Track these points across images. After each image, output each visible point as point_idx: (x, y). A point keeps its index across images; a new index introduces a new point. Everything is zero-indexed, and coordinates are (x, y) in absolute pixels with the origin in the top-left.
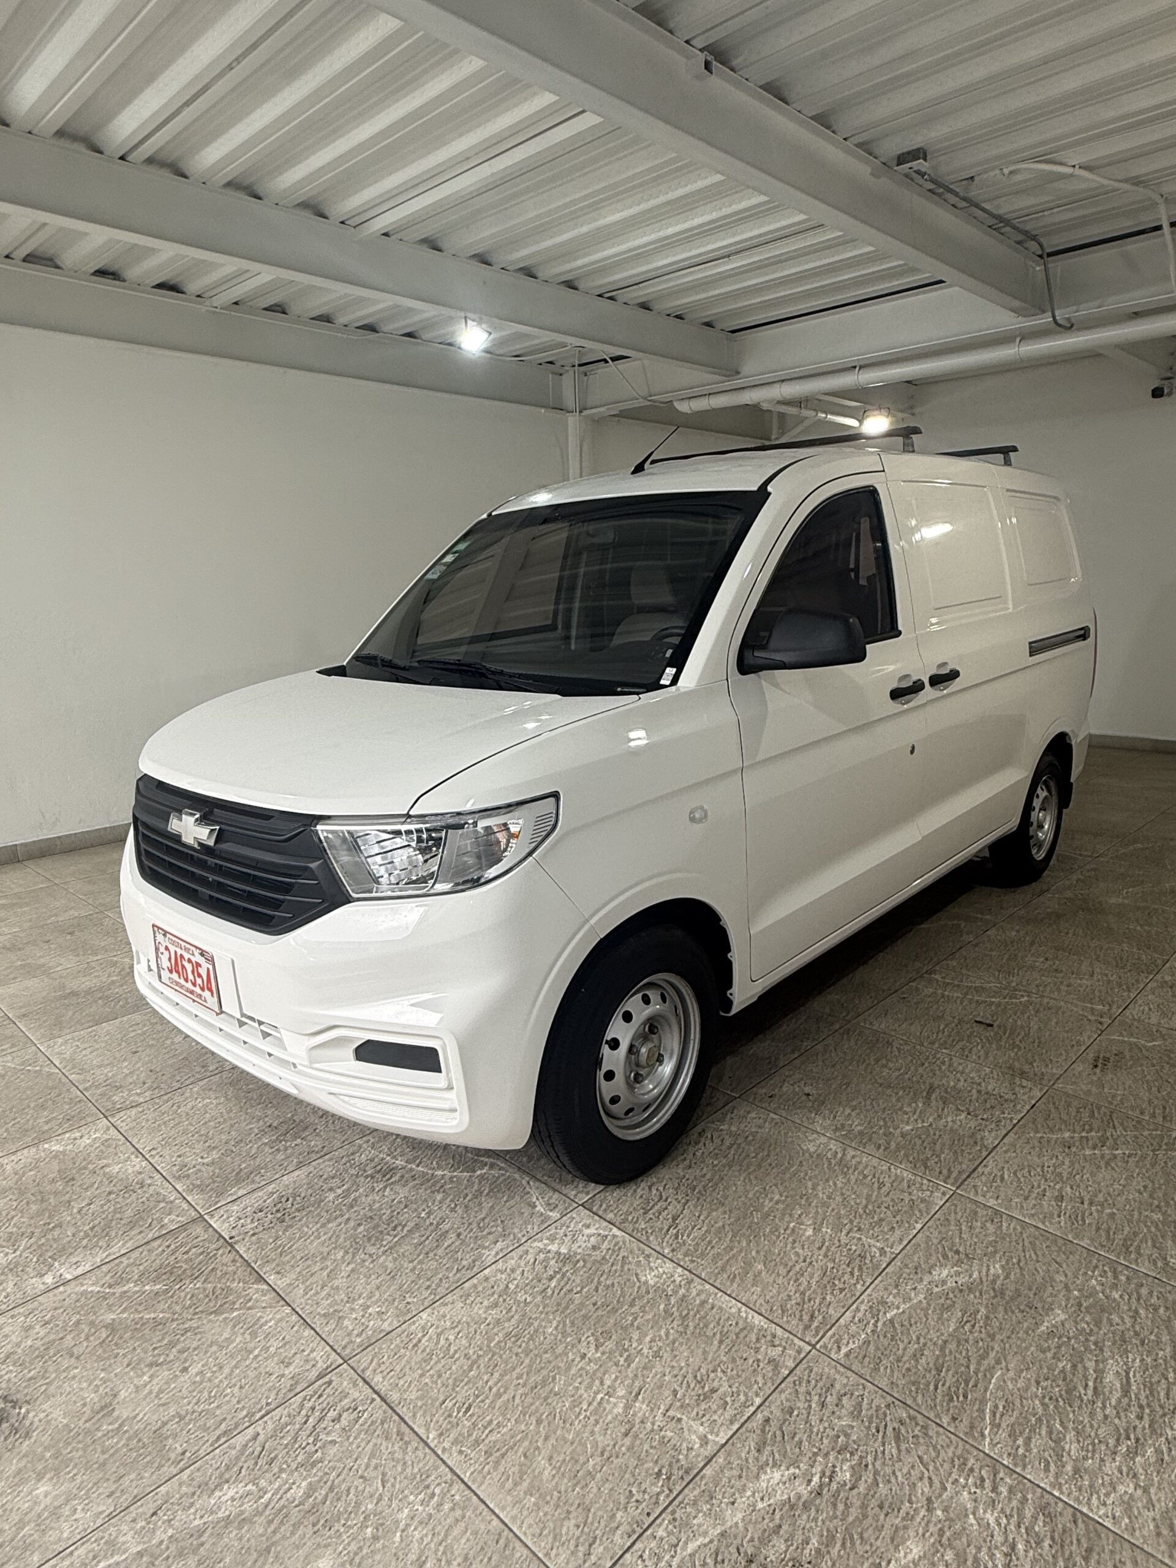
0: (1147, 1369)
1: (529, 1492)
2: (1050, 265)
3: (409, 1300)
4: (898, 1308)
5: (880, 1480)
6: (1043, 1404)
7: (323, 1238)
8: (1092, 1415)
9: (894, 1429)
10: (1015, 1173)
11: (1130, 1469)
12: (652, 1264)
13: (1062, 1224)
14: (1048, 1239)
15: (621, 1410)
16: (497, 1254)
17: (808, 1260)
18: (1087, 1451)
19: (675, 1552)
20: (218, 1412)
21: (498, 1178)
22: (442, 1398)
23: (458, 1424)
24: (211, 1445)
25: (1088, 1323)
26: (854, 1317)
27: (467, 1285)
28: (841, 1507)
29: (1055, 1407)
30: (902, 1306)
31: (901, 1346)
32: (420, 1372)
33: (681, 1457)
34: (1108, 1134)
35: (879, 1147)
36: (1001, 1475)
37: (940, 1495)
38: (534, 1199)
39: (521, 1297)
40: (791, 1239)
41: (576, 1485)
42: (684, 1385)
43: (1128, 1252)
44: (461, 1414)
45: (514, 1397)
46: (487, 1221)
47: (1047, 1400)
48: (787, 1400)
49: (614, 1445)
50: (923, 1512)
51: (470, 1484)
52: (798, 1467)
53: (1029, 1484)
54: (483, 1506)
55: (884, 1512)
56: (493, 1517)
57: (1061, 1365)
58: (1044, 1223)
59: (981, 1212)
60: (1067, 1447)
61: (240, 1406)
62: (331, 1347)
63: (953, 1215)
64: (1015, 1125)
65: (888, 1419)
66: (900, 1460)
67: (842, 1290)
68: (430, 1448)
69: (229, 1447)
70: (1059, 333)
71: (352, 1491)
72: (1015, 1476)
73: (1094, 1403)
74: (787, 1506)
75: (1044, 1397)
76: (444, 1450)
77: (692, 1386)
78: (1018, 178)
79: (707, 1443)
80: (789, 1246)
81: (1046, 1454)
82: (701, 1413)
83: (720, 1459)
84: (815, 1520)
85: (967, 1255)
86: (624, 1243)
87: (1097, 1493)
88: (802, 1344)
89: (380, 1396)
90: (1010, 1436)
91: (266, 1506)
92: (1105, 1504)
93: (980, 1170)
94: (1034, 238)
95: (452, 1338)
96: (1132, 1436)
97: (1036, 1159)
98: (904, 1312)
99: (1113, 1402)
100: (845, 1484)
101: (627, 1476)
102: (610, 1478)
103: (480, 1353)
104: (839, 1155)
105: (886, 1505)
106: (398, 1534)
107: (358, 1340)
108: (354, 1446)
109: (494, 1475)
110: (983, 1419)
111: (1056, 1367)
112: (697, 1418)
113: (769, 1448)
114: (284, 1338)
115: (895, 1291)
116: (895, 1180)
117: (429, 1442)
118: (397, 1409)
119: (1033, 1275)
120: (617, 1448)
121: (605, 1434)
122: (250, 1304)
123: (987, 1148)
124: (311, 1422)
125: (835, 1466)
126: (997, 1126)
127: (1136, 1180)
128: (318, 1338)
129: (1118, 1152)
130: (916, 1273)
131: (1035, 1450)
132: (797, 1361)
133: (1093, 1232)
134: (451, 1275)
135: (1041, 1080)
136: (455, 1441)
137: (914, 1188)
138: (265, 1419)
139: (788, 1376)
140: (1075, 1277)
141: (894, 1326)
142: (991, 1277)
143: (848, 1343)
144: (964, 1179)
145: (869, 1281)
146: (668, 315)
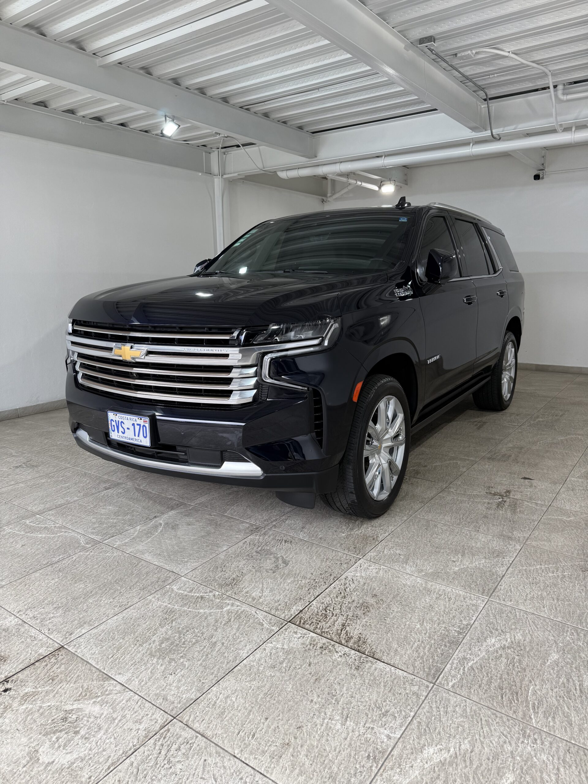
2: (490, 105)
3: (204, 681)
4: (473, 660)
5: (485, 746)
6: (557, 700)
7: (142, 652)
9: (486, 720)
10: (517, 588)
12: (337, 650)
13: (546, 611)
14: (541, 619)
15: (340, 727)
16: (248, 652)
17: (421, 640)
20: (104, 753)
21: (238, 611)
22: (237, 731)
23: (250, 744)
24: (106, 771)
25: (569, 659)
26: (452, 667)
27: (235, 670)
28: (468, 762)
29: (563, 701)
30: (476, 659)
31: (480, 679)
32: (220, 719)
33: (378, 747)
34: (559, 565)
35: (444, 580)
36: (544, 736)
37: (517, 749)
38: (262, 621)
39: (268, 673)
40: (409, 630)
41: (325, 768)
42: (371, 711)
43: (581, 623)
44: (250, 738)
45: (278, 726)
46: (237, 634)
47: (558, 698)
48: (428, 712)
50: (510, 759)
51: (265, 774)
52: (441, 745)
53: (559, 739)
55: (491, 761)
57: (561, 680)
58: (537, 612)
59: (505, 609)
60: (573, 719)
62: (164, 711)
63: (490, 611)
64: (511, 564)
65: (481, 715)
66: (492, 735)
67: (442, 654)
68: (237, 758)
69: (117, 771)
70: (494, 141)
72: (551, 736)
74: (440, 765)
75: (556, 697)
76: (245, 759)
77: (375, 710)
78: (480, 56)
79: (390, 738)
80: (409, 635)
81: (564, 724)
82: (383, 724)
83: (400, 745)
84: (457, 769)
85: (502, 631)
86: (319, 640)
88: (428, 683)
89: (200, 734)
90: (544, 717)
93: (499, 587)
94: (483, 89)
95: (234, 699)
97: (525, 580)
98: (477, 662)
100: (468, 750)
101: (351, 760)
102: (343, 762)
103: (253, 705)
104: (424, 585)
105: (491, 758)
107: (179, 706)
108: (192, 762)
109: (278, 768)
110: (529, 711)
111: (559, 681)
112: (382, 726)
113: (424, 737)
114: (134, 709)
115: (470, 652)
116: (456, 596)
117: (236, 755)
118: (212, 740)
119: (538, 637)
120: (342, 746)
121: (334, 740)
122: (107, 693)
123: (500, 576)
124: (163, 753)
125: (460, 742)
126: (502, 565)
127: (577, 587)
128: (155, 707)
129: (565, 574)
130: (478, 642)
131: (558, 723)
132: (428, 692)
133: (562, 614)
134: (224, 666)
135: (519, 540)
136: (251, 753)
137: (467, 599)
138: (135, 753)
139: (425, 700)
140: (559, 637)
141: (473, 669)
142: (517, 641)
143: (452, 680)
144: (491, 593)
145: (455, 648)
146: (278, 121)
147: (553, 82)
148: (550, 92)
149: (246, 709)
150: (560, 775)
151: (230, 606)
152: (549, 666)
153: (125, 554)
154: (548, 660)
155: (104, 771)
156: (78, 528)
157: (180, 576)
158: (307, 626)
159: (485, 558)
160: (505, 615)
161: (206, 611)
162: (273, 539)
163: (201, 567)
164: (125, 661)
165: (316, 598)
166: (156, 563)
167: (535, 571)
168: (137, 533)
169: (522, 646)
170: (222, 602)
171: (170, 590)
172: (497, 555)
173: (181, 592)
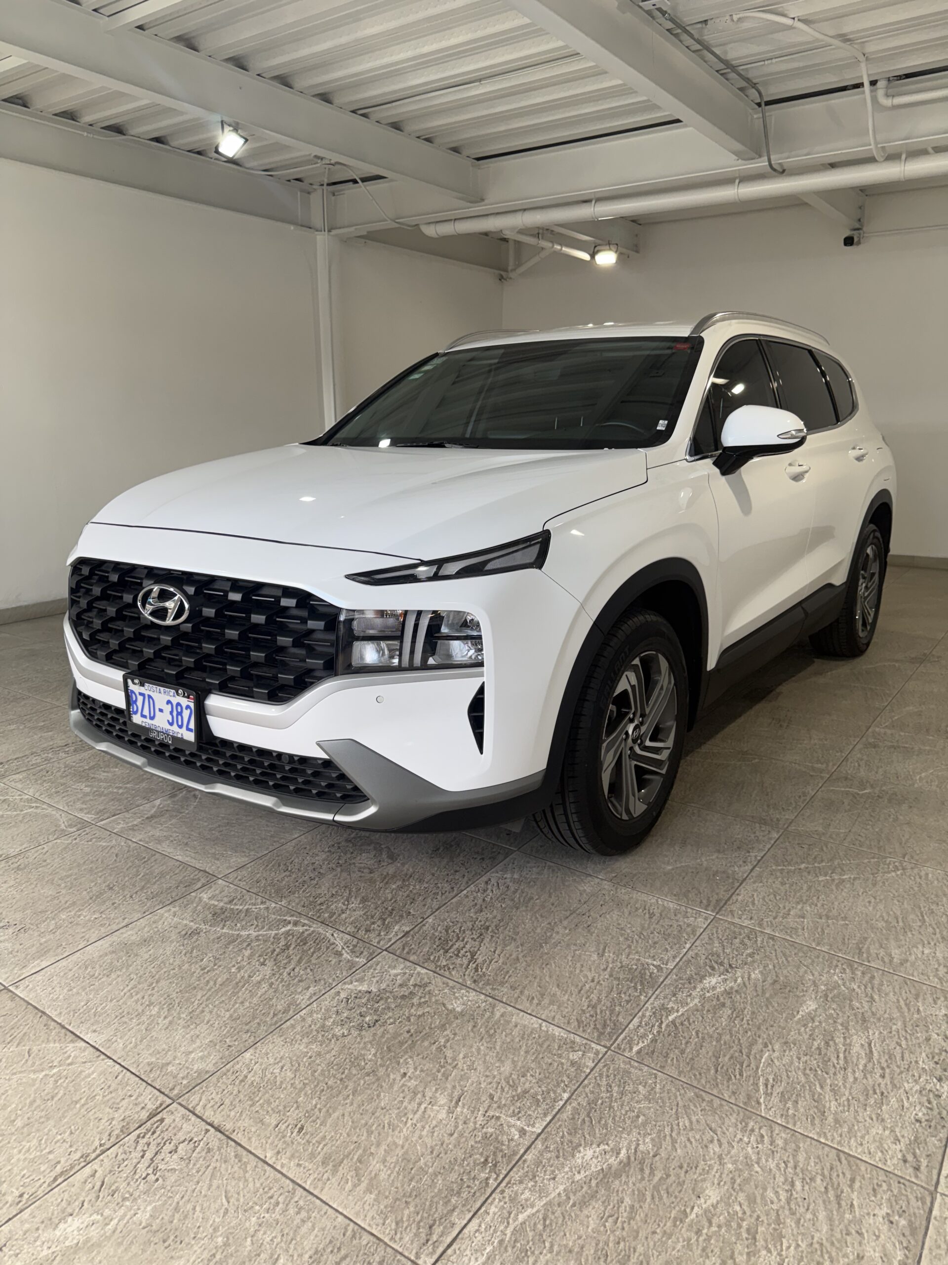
0: (884, 1040)
1: (369, 1190)
2: (767, 114)
3: (228, 1043)
4: (678, 1011)
5: (677, 1146)
6: (805, 1074)
7: (135, 998)
8: (845, 1079)
9: (685, 1106)
10: (763, 899)
11: (878, 1115)
12: (457, 995)
13: (806, 936)
14: (795, 948)
15: (444, 1116)
16: (311, 997)
17: (596, 980)
18: (844, 1106)
19: (508, 1223)
20: (51, 1157)
21: (303, 932)
22: (274, 1123)
23: (293, 1143)
24: (49, 1185)
25: (834, 1009)
26: (641, 1023)
27: (285, 1026)
28: (647, 1171)
29: (814, 1075)
30: (681, 1011)
31: (683, 1042)
32: (250, 1103)
33: (503, 1147)
34: (836, 864)
35: (646, 885)
36: (777, 1132)
37: (729, 1152)
38: (340, 949)
39: (338, 1031)
40: (578, 965)
41: (411, 1180)
42: (499, 1091)
43: (860, 953)
45: (343, 1115)
46: (297, 970)
47: (808, 1072)
48: (592, 1092)
49: (442, 1144)
50: (716, 1167)
51: (311, 1190)
53: (800, 1136)
54: (327, 1207)
55: (684, 1170)
56: (338, 1214)
57: (816, 1044)
58: (791, 937)
59: (739, 931)
60: (827, 1105)
61: (73, 1149)
62: (159, 1090)
63: (715, 934)
64: (759, 861)
65: (679, 1098)
66: (692, 1129)
67: (628, 1002)
68: (269, 1165)
69: (68, 1185)
70: (775, 177)
71: (198, 1209)
72: (788, 1131)
73: (845, 1069)
74: (601, 1176)
75: (805, 1069)
76: (282, 1166)
77: (506, 1089)
78: (746, 25)
79: (525, 1134)
80: (578, 971)
81: (812, 1112)
82: (516, 1111)
83: (539, 1144)
84: (626, 1183)
85: (730, 965)
86: (429, 979)
87: (855, 1137)
88: (599, 1047)
89: (213, 1126)
90: (781, 1101)
91: (114, 1232)
92: (861, 1144)
93: (734, 898)
94: (754, 86)
95: (277, 1071)
96: (878, 1091)
97: (779, 886)
98: (683, 1014)
99: (861, 1067)
100: (649, 1153)
101: (456, 1168)
102: (442, 1171)
103: (306, 1081)
105: (685, 1166)
106: (249, 1240)
107: (185, 1082)
108: (194, 1171)
109: (334, 1180)
110: (758, 1091)
111: (813, 1044)
112: (513, 1115)
113: (580, 1132)
114: (109, 1087)
115: (673, 999)
116: (662, 911)
117: (267, 1160)
118: (232, 1136)
119: (787, 976)
120: (444, 1146)
121: (432, 1136)
122: (70, 1061)
123: (738, 880)
124: (149, 1155)
125: (638, 1140)
126: (744, 862)
127: (861, 897)
128: (144, 1084)
129: (845, 877)
130: (690, 983)
131: (802, 1110)
132: (596, 1061)
133: (832, 940)
134: (268, 1019)
135: (777, 824)
136: (292, 1156)
137: (679, 915)
138: (101, 1157)
139: (590, 1073)
140: (821, 975)
141: (675, 1026)
142: (752, 981)
143: (638, 1043)
144: (720, 906)
145: (651, 992)
146: (418, 137)
147: (869, 75)
148: (864, 92)
149: (295, 1088)
150: (794, 1193)
151: (291, 925)
152: (798, 1022)
153: (130, 843)
154: (798, 1012)
155: (45, 1185)
156: (58, 802)
157: (215, 878)
158: (413, 957)
159: (718, 851)
160: (737, 941)
161: (250, 932)
163: (252, 864)
164: (106, 1012)
165: (435, 911)
166: (180, 858)
167: (797, 872)
168: (155, 809)
169: (759, 989)
170: (279, 920)
171: (197, 899)
172: (739, 848)
173: (213, 902)
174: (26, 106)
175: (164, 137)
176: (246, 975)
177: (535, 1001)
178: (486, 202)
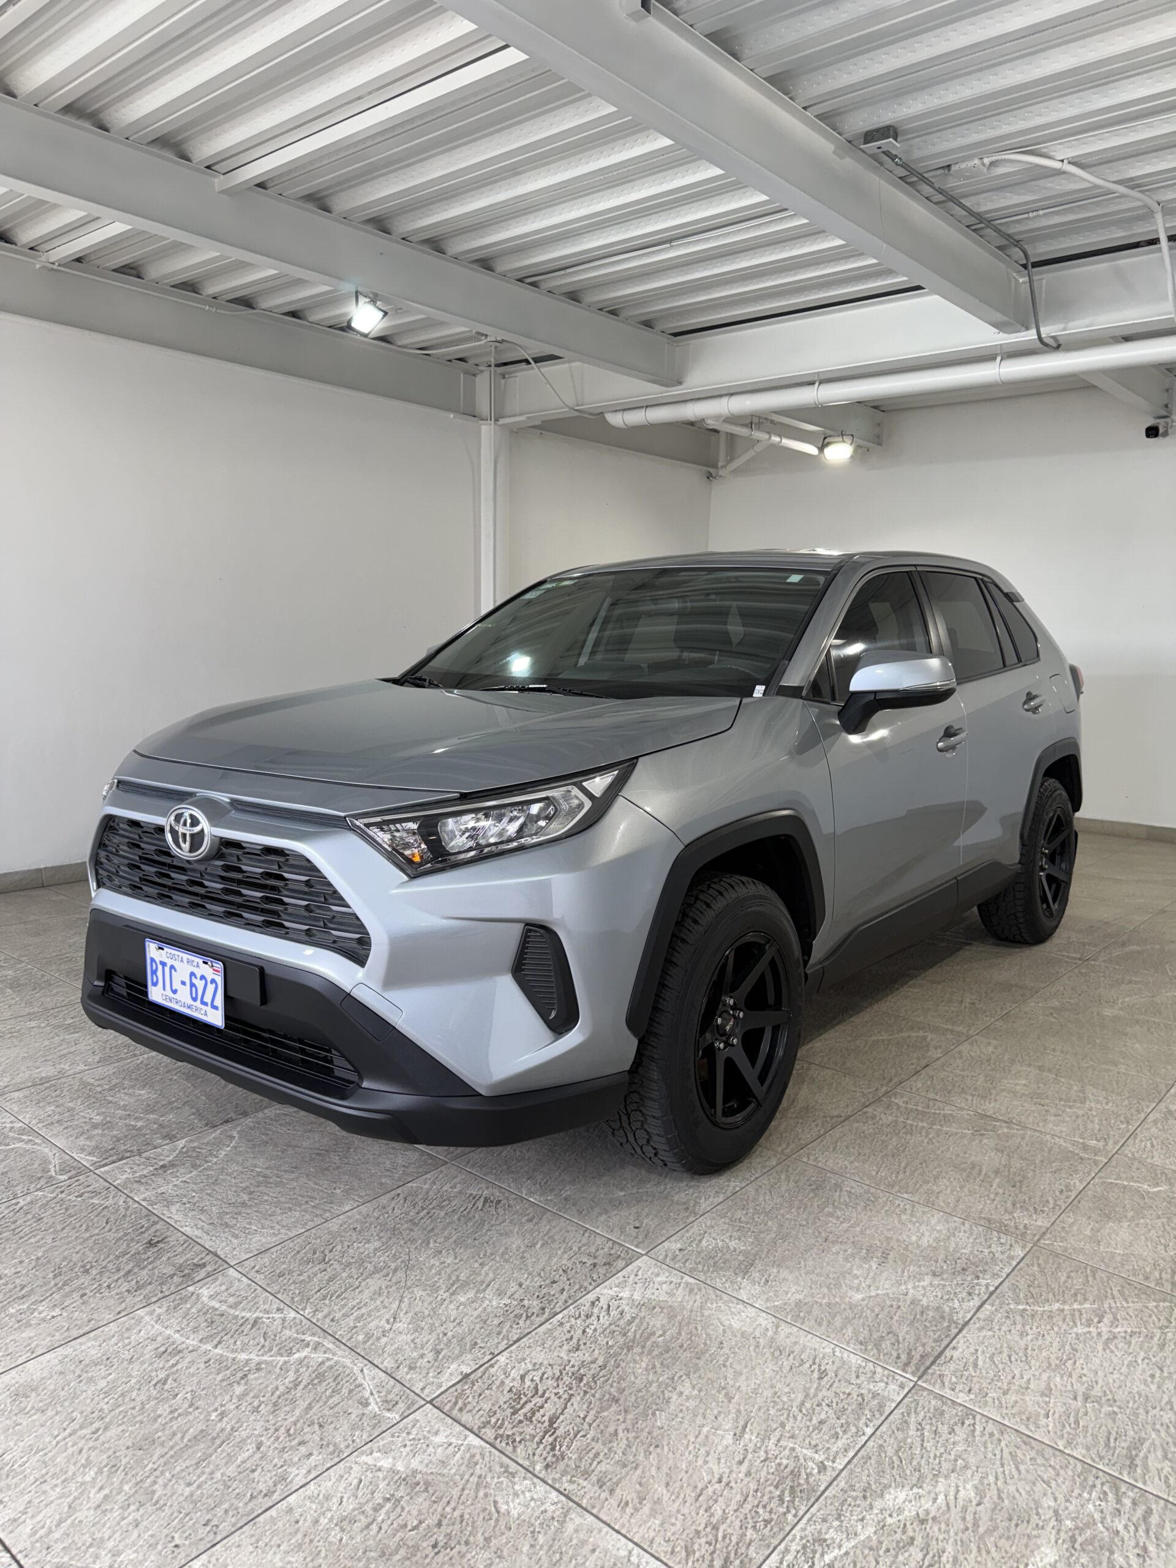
2: (1035, 278)
3: (177, 1541)
4: (840, 1547)
7: (70, 1451)
10: (991, 1358)
12: (517, 1487)
13: (1050, 1428)
14: (1033, 1448)
16: (309, 1472)
17: (724, 1480)
21: (323, 1363)
27: (261, 1519)
30: (847, 1546)
34: (1106, 1306)
35: (821, 1322)
38: (367, 1394)
39: (335, 1536)
40: (703, 1451)
43: (1132, 1466)
46: (299, 1425)
58: (1027, 1427)
59: (950, 1412)
63: (913, 1415)
64: (991, 1294)
67: (767, 1523)
70: (1045, 353)
78: (1000, 170)
80: (700, 1462)
85: (930, 1471)
86: (482, 1455)
93: (948, 1353)
94: (1017, 243)
97: (1017, 1338)
98: (847, 1553)
104: (770, 1333)
115: (836, 1523)
116: (838, 1369)
119: (1014, 1498)
123: (957, 1324)
126: (970, 1294)
127: (1141, 1367)
129: (1118, 1330)
130: (865, 1497)
133: (1089, 1438)
134: (241, 1504)
135: (1023, 1235)
137: (862, 1378)
140: (1067, 1501)
142: (960, 1503)
144: (925, 1366)
145: (803, 1508)
146: (600, 309)
147: (1166, 229)
148: (1160, 250)
151: (308, 1350)
153: (131, 1202)
156: (57, 1135)
157: (226, 1266)
158: (466, 1418)
159: (934, 1274)
160: (946, 1428)
161: (252, 1356)
162: (460, 1192)
163: (279, 1247)
165: (511, 1345)
166: (188, 1230)
167: (1045, 1317)
168: (175, 1154)
169: (969, 1518)
170: (295, 1339)
171: (194, 1297)
172: (963, 1269)
173: (215, 1304)
174: (139, 277)
175: (301, 311)
176: (229, 1427)
177: (629, 1510)
178: (684, 385)
